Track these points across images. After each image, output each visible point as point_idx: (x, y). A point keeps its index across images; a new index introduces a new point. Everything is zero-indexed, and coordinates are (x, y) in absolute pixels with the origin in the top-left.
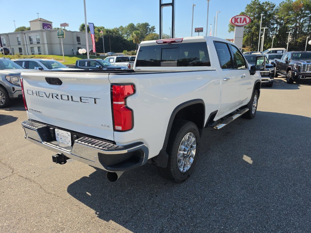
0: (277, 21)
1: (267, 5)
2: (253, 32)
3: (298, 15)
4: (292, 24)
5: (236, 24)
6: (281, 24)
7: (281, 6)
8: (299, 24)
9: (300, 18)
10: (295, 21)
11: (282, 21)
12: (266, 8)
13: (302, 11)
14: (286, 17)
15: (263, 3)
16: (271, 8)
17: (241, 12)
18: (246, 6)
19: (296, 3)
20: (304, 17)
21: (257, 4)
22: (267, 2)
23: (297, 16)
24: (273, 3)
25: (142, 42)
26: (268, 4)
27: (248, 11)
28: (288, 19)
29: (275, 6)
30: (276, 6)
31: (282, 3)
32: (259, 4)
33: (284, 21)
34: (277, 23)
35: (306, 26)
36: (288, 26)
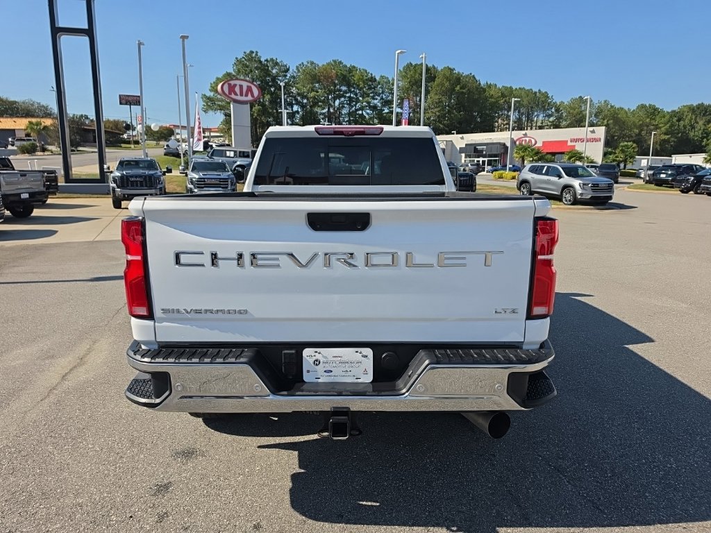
0: (296, 100)
1: (275, 66)
2: (256, 117)
3: (330, 92)
4: (324, 109)
5: (233, 96)
6: (303, 106)
7: (299, 71)
8: (334, 109)
9: (335, 99)
10: (326, 102)
11: (305, 101)
12: (274, 71)
13: (335, 85)
14: (312, 94)
15: (267, 60)
16: (283, 72)
17: (225, 73)
18: (234, 61)
19: (325, 70)
20: (339, 97)
21: (255, 60)
22: (275, 59)
23: (328, 94)
24: (285, 64)
25: (271, 129)
26: (277, 64)
27: (239, 71)
28: (314, 98)
29: (288, 70)
30: (291, 70)
31: (300, 65)
32: (261, 62)
33: (308, 99)
34: (298, 103)
35: (345, 114)
36: (317, 112)
